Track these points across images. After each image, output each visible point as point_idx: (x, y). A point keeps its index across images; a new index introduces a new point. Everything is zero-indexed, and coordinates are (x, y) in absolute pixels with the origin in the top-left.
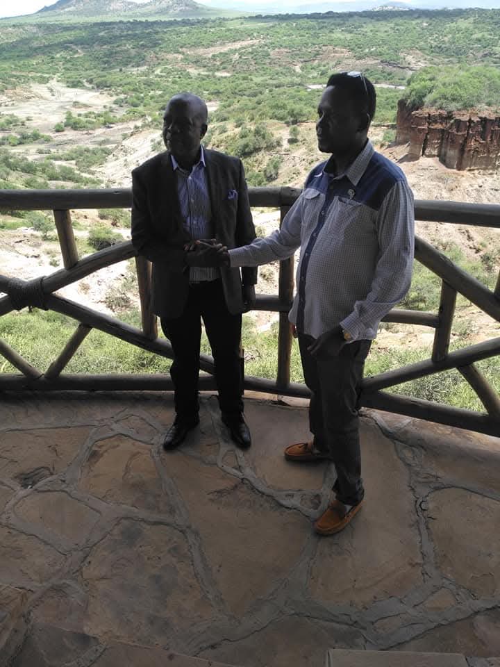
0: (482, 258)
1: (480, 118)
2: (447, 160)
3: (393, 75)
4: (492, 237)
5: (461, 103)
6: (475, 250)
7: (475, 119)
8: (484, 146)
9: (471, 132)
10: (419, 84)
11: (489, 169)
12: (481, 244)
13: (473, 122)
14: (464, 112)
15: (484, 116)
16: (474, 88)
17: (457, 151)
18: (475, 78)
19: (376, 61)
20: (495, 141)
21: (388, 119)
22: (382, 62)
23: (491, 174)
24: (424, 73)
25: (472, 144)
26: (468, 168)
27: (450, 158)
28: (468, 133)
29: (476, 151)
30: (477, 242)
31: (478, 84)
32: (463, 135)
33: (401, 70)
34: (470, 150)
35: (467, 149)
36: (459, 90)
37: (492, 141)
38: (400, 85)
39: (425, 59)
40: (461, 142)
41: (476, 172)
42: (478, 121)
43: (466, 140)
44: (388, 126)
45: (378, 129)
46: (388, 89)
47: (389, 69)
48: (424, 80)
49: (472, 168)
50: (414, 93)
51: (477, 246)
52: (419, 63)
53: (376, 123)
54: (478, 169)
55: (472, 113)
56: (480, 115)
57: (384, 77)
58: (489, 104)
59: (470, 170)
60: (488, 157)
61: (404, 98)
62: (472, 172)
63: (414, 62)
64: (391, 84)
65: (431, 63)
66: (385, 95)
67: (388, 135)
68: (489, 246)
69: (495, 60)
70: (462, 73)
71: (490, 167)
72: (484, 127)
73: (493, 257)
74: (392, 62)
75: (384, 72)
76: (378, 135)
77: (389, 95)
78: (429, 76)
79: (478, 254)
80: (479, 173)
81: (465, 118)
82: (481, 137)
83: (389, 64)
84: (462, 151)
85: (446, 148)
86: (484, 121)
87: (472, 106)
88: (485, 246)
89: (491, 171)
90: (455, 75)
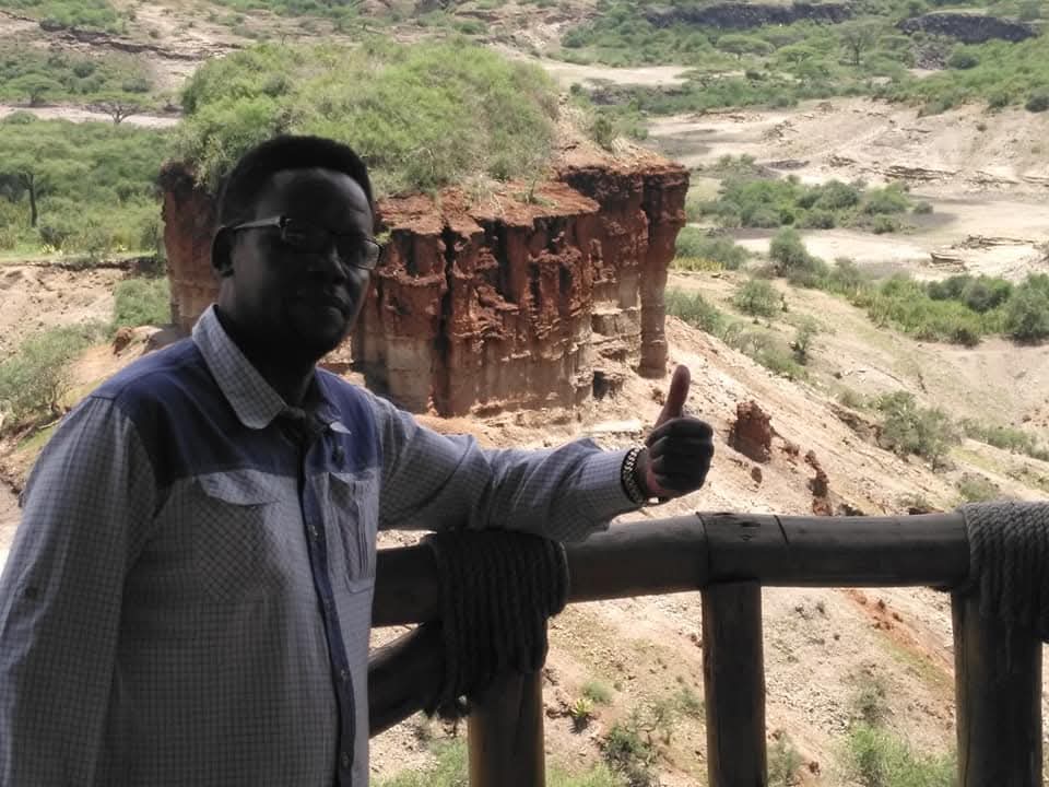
0: (601, 746)
1: (481, 222)
2: (394, 379)
3: (97, 73)
4: (620, 659)
5: (402, 175)
6: (569, 722)
7: (467, 228)
8: (518, 321)
9: (459, 275)
10: (227, 107)
11: (551, 405)
12: (587, 693)
13: (458, 236)
14: (416, 203)
15: (491, 215)
16: (438, 118)
17: (423, 349)
18: (428, 84)
19: (26, 26)
20: (550, 302)
21: (118, 240)
22: (47, 27)
23: (561, 421)
24: (242, 70)
25: (472, 315)
26: (477, 406)
27: (401, 373)
28: (449, 277)
29: (493, 343)
30: (571, 689)
31: (446, 103)
32: (435, 286)
33: (131, 58)
34: (468, 341)
35: (458, 336)
36: (384, 126)
37: (538, 301)
38: (134, 112)
39: (212, 19)
40: (430, 310)
41: (507, 417)
42: (474, 235)
43: (447, 302)
44: (123, 266)
45: (86, 278)
46: (89, 126)
47: (78, 52)
48: (245, 93)
49: (491, 404)
50: (217, 140)
51: (574, 702)
52: (192, 33)
53: (75, 256)
54: (511, 408)
55: (445, 207)
56: (478, 213)
57: (62, 81)
58: (501, 174)
59: (483, 413)
60: (538, 362)
61: (181, 159)
62: (493, 419)
63: (171, 28)
64: (97, 106)
65: (236, 33)
66: (88, 150)
67: (131, 300)
68: (617, 697)
69: (461, 19)
70: (380, 69)
71: (551, 396)
72: (501, 252)
73: (643, 737)
74: (86, 28)
75: (61, 65)
76: (87, 303)
77: (97, 147)
78: (263, 80)
79: (587, 734)
80: (519, 422)
81: (429, 225)
82: (499, 292)
83: (78, 36)
84: (442, 346)
85: (381, 334)
86: (496, 233)
87: (444, 181)
88: (600, 699)
89: (559, 412)
90: (359, 76)
